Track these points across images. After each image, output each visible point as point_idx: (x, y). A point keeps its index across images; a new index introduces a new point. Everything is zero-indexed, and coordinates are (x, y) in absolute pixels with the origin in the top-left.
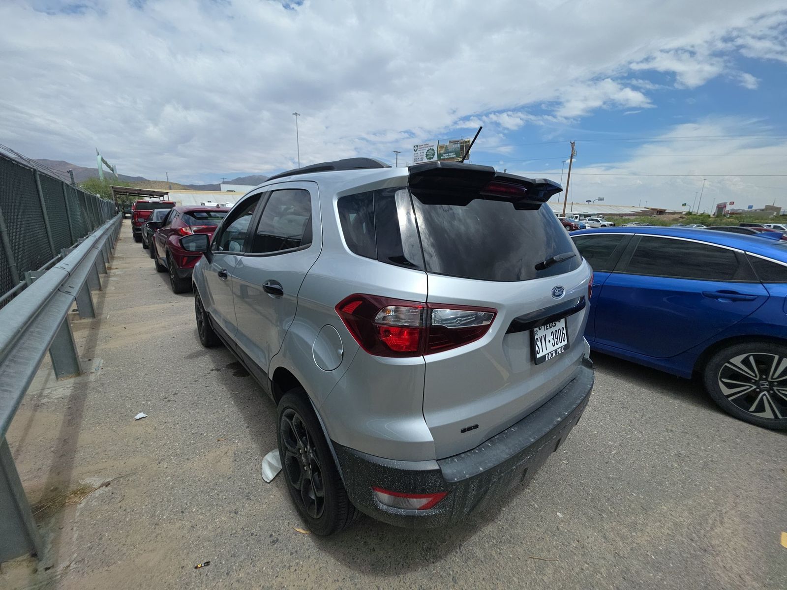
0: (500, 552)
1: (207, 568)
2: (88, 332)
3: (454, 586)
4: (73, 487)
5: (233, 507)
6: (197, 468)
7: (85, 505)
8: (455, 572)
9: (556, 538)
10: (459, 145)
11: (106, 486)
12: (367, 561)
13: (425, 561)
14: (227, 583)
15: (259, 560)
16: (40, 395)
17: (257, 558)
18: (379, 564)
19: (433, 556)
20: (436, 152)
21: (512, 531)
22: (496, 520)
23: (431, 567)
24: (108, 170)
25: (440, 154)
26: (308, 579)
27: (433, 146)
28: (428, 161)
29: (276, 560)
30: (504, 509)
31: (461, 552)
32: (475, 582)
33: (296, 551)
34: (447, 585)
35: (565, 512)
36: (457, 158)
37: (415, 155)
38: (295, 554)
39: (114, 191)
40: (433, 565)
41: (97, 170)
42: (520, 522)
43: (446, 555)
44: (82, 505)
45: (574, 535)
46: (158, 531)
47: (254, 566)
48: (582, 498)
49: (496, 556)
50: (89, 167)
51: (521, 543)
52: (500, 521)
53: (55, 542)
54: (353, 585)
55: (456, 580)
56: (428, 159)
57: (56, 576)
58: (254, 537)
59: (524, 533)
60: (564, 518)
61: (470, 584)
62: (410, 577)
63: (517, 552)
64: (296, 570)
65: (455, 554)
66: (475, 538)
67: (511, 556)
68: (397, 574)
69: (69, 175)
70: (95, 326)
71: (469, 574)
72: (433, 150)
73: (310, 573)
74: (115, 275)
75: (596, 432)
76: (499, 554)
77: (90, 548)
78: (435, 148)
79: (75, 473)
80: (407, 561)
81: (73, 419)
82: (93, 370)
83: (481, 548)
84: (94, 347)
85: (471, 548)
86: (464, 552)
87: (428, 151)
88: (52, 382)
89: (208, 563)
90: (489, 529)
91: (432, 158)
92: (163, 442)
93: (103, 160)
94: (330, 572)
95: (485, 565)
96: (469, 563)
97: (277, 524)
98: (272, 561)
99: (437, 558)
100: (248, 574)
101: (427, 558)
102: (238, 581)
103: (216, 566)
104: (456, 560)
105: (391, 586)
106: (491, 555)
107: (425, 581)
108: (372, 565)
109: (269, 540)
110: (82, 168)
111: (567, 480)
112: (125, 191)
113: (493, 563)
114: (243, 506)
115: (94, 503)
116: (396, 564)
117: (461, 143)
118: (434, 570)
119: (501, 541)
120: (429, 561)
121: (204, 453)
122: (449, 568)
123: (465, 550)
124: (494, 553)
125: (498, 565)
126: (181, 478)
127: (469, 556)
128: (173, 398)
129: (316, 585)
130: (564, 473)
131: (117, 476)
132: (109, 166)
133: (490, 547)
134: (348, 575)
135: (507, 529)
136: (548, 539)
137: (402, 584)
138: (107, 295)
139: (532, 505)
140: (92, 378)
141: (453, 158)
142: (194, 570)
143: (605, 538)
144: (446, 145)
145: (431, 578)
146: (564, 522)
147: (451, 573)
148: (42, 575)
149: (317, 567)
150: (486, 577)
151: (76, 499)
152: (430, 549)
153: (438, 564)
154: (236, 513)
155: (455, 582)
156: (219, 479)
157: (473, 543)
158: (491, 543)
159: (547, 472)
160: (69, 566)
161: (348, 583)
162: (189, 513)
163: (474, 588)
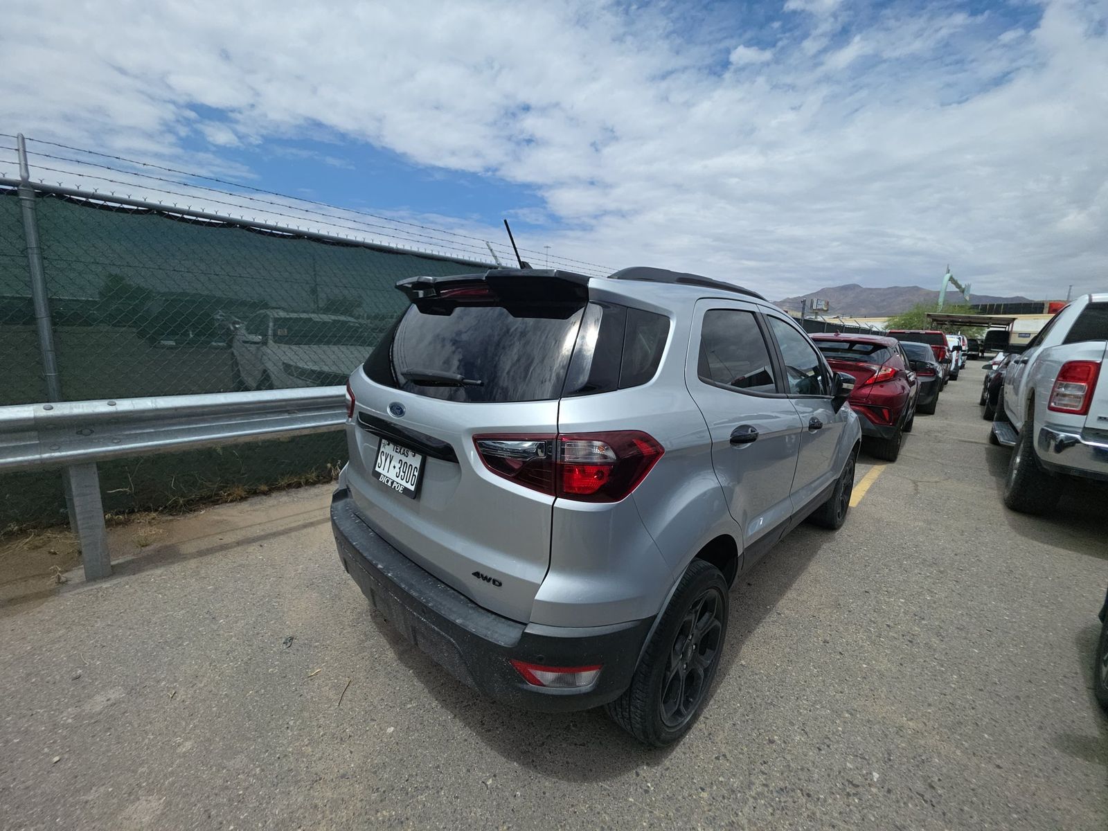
9: (362, 713)
21: (382, 673)
30: (411, 672)
35: (392, 738)
41: (940, 292)
42: (390, 683)
45: (359, 737)
49: (362, 655)
50: (935, 291)
51: (368, 678)
52: (397, 666)
59: (378, 684)
60: (386, 733)
63: (360, 672)
76: (363, 658)
83: (374, 645)
85: (376, 639)
86: (374, 634)
90: (390, 654)
93: (951, 276)
96: (362, 636)
106: (364, 652)
113: (356, 652)
119: (374, 662)
122: (363, 624)
123: (376, 635)
124: (366, 654)
125: (353, 655)
127: (368, 636)
130: (464, 770)
132: (958, 286)
133: (372, 652)
135: (386, 669)
136: (364, 704)
139: (411, 701)
143: (343, 776)
146: (379, 732)
157: (381, 641)
158: (376, 654)
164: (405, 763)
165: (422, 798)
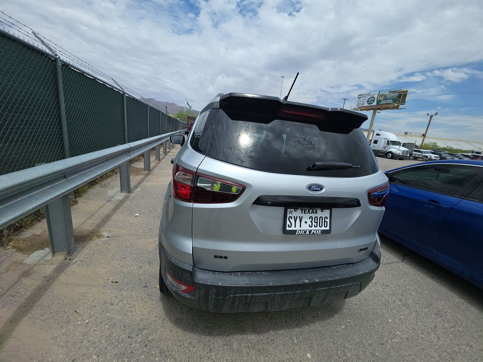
0: (248, 353)
1: (115, 284)
2: (143, 177)
3: (208, 353)
4: (98, 234)
5: (141, 265)
6: (141, 243)
7: (97, 242)
8: (214, 347)
10: (397, 94)
11: (108, 237)
12: (176, 316)
13: (203, 332)
14: (117, 294)
15: (135, 291)
16: (112, 197)
17: (135, 290)
18: (180, 321)
19: (209, 332)
20: (376, 99)
21: (266, 346)
22: (260, 335)
23: (203, 337)
24: (189, 107)
25: (379, 100)
26: (146, 309)
27: (374, 95)
28: (368, 105)
29: (141, 295)
31: (225, 339)
32: (221, 358)
33: (151, 295)
34: (204, 350)
35: (315, 356)
36: (393, 104)
37: (359, 101)
38: (149, 296)
39: (188, 118)
40: (205, 336)
41: (184, 107)
42: (275, 344)
43: (216, 335)
44: (96, 241)
46: (111, 262)
47: (131, 292)
48: (337, 355)
49: (244, 353)
50: (182, 106)
51: (267, 356)
52: (263, 337)
53: (79, 251)
54: (162, 323)
55: (211, 351)
56: (368, 104)
57: (70, 263)
58: (140, 280)
59: (274, 351)
60: (311, 359)
61: (217, 357)
62: (189, 335)
63: (260, 359)
64: (144, 303)
65: (221, 338)
66: (240, 337)
67: (254, 358)
68: (185, 330)
69: (165, 108)
70: (147, 175)
71: (220, 352)
72: (373, 97)
73: (149, 307)
74: (169, 155)
75: (390, 320)
76: (247, 353)
77: (88, 258)
78: (376, 97)
79: (103, 229)
80: (194, 327)
81: (116, 209)
82: (134, 192)
83: (239, 344)
84: (141, 183)
85: (233, 340)
86: (227, 340)
87: (369, 98)
88: (119, 193)
89: (117, 282)
90: (253, 337)
91: (372, 103)
92: (137, 228)
93: (187, 103)
94: (157, 311)
95: (234, 353)
96: (225, 347)
97: (152, 280)
98: (139, 294)
99: (210, 334)
100: (127, 294)
101: (205, 331)
102: (122, 295)
103: (119, 285)
104: (219, 341)
105: (177, 334)
106: (242, 351)
107: (195, 341)
108: (177, 319)
109: (144, 285)
110: (180, 106)
111: (334, 339)
112: (192, 118)
113: (239, 356)
114: (145, 266)
115: (100, 242)
116: (187, 325)
117: (400, 92)
118: (204, 339)
119: (254, 348)
120: (205, 334)
121: (148, 238)
122: (213, 343)
123: (229, 339)
124: (244, 351)
125: (241, 358)
126: (132, 245)
127: (228, 343)
128: (153, 211)
129: (147, 314)
130: (336, 333)
131: (114, 235)
132: (189, 106)
133: (245, 347)
134: (163, 317)
135: (264, 343)
137: (183, 336)
138: (161, 163)
139: (293, 339)
140: (132, 195)
141: (390, 103)
142: (111, 282)
144: (385, 94)
145: (199, 342)
147: (212, 346)
148: (67, 261)
149: (153, 306)
150: (229, 359)
151: (96, 238)
152: (210, 328)
153: (208, 337)
154: (141, 268)
155: (210, 352)
156: (145, 251)
157: (236, 338)
158: (247, 345)
159: (322, 327)
160: (77, 261)
161: (160, 321)
162: (125, 260)
163: (218, 360)
164: (330, 356)
165: (349, 355)
